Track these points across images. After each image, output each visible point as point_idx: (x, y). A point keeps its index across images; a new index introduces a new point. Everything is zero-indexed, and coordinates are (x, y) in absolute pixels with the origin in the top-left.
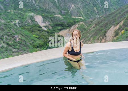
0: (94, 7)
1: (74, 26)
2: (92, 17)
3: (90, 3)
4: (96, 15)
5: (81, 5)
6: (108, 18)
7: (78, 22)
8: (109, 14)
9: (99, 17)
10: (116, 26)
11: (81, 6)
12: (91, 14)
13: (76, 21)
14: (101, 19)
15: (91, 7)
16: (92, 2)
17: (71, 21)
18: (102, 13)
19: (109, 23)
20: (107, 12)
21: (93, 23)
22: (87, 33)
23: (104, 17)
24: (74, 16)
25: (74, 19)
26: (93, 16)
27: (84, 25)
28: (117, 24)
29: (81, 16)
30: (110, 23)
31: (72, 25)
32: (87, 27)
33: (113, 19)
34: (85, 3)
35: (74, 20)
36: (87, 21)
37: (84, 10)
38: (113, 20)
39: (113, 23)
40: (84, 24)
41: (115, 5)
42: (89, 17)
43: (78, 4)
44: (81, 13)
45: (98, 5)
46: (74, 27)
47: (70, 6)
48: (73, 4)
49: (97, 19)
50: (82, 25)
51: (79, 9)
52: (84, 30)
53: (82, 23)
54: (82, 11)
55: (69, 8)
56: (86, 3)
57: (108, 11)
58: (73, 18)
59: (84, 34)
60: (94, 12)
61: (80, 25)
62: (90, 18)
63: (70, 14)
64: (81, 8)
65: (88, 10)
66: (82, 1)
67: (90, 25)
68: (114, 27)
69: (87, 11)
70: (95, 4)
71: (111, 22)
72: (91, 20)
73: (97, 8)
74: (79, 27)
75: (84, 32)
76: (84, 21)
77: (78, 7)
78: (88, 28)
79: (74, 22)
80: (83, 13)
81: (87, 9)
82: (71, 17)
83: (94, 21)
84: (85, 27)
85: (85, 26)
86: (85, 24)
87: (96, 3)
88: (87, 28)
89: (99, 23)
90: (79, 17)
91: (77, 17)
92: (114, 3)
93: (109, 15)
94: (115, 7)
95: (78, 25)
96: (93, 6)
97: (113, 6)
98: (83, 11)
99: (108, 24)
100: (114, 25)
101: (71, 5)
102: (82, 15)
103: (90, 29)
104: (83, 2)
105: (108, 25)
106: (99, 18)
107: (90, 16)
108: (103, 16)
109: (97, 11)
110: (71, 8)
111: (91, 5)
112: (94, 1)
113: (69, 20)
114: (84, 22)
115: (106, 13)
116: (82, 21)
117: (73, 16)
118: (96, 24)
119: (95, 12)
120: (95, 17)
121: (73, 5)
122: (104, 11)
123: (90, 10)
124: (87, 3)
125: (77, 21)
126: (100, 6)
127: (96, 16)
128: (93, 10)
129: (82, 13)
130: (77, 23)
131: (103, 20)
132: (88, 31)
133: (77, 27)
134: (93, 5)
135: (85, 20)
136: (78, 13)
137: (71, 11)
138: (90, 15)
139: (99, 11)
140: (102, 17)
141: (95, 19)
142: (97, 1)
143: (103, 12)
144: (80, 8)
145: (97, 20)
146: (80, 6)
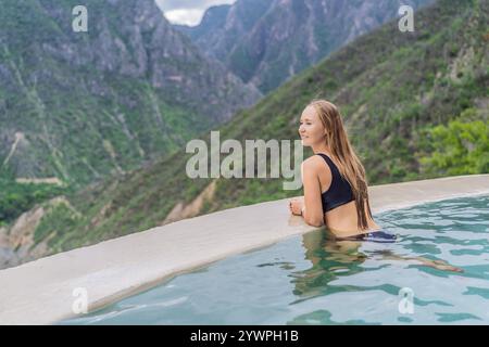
0: (104, 137)
1: (29, 216)
2: (97, 175)
3: (89, 123)
4: (113, 166)
5: (52, 133)
6: (157, 176)
7: (43, 197)
8: (161, 161)
9: (126, 175)
10: (191, 201)
11: (54, 136)
12: (93, 166)
13: (34, 194)
14: (133, 179)
15: (92, 138)
16: (95, 120)
17: (14, 196)
18: (133, 160)
19: (164, 196)
20: (152, 156)
21: (103, 198)
22: (83, 236)
23: (143, 172)
24: (27, 178)
25: (27, 189)
26: (100, 172)
27: (67, 209)
28: (191, 194)
29: (56, 173)
30: (168, 195)
31: (20, 211)
32: (79, 214)
33: (178, 177)
34: (67, 125)
35: (27, 191)
36: (80, 192)
37: (63, 152)
38: (178, 181)
39: (179, 192)
40: (67, 203)
41: (179, 128)
42: (86, 178)
43: (40, 131)
44: (53, 164)
45: (116, 130)
46: (29, 220)
47: (6, 139)
48: (19, 130)
49: (117, 182)
50: (59, 209)
51: (47, 147)
52: (69, 228)
53: (59, 200)
54: (57, 154)
55: (4, 147)
56: (74, 127)
57: (155, 150)
58: (22, 186)
59: (72, 242)
60: (104, 157)
61: (50, 211)
62: (91, 179)
63: (9, 170)
64: (54, 146)
65: (82, 151)
66: (58, 118)
67: (92, 205)
68: (184, 208)
69: (78, 156)
70: (108, 129)
71: (173, 190)
72: (92, 186)
73: (113, 143)
74: (48, 216)
75: (68, 235)
76: (69, 193)
77: (41, 141)
78: (86, 218)
79: (26, 201)
80: (63, 163)
81: (78, 146)
82: (13, 178)
83: (105, 188)
84: (73, 217)
85: (73, 213)
86: (73, 204)
87: (109, 125)
88: (82, 219)
89: (125, 197)
90: (48, 181)
91: (37, 181)
92: (175, 123)
93: (163, 164)
94: (180, 136)
95: (45, 208)
96: (100, 135)
97: (174, 132)
98: (61, 154)
99: (159, 200)
100: (184, 198)
101: (13, 135)
102: (57, 170)
103: (94, 220)
104: (59, 123)
105: (162, 202)
106: (123, 179)
107: (90, 173)
108: (139, 171)
109: (116, 152)
110: (14, 146)
111: (93, 131)
112: (101, 117)
113: (5, 193)
114: (68, 198)
115: (148, 159)
116: (58, 192)
117: (21, 176)
118: (114, 202)
119: (109, 156)
120: (110, 175)
121: (19, 136)
122: (142, 152)
123: (89, 150)
124: (77, 124)
125: (38, 196)
126: (124, 135)
127: (113, 171)
128: (99, 150)
129: (57, 162)
130: (40, 202)
131: (141, 185)
132: (87, 228)
133: (42, 219)
134: (100, 131)
135: (70, 187)
136: (40, 163)
137: (13, 157)
138: (90, 168)
139: (123, 154)
140: (138, 175)
141: (110, 183)
142: (112, 118)
143: (137, 155)
144: (50, 146)
145: (118, 188)
146: (51, 138)
